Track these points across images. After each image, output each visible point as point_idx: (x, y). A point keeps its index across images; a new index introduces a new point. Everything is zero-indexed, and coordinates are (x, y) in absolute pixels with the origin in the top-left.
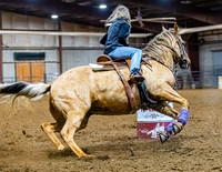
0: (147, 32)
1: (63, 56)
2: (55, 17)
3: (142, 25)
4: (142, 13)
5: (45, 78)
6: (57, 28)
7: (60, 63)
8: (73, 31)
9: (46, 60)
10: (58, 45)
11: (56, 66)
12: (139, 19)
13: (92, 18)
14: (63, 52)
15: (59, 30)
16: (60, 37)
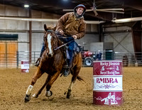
0: (100, 20)
1: (32, 37)
2: (26, 6)
3: (96, 14)
4: (97, 5)
5: (18, 54)
6: (28, 15)
7: (30, 43)
8: (41, 18)
9: (19, 40)
10: (28, 29)
11: (26, 45)
12: (94, 9)
13: (57, 8)
14: (33, 34)
15: (30, 17)
16: (30, 22)
